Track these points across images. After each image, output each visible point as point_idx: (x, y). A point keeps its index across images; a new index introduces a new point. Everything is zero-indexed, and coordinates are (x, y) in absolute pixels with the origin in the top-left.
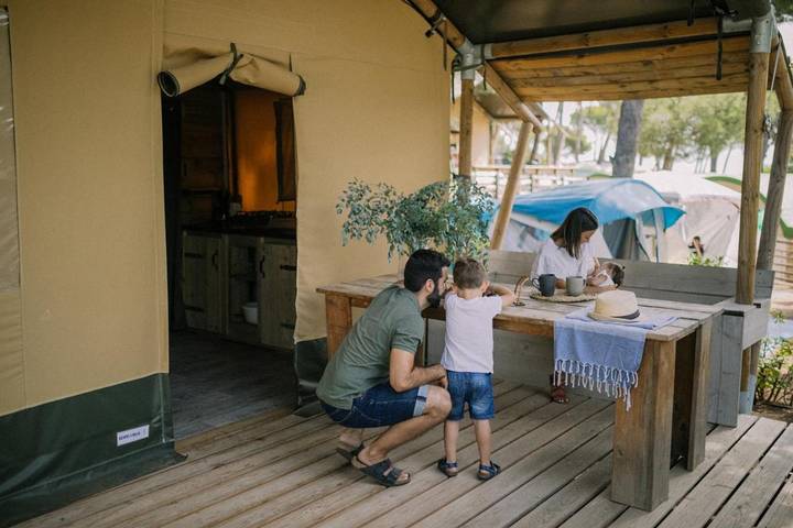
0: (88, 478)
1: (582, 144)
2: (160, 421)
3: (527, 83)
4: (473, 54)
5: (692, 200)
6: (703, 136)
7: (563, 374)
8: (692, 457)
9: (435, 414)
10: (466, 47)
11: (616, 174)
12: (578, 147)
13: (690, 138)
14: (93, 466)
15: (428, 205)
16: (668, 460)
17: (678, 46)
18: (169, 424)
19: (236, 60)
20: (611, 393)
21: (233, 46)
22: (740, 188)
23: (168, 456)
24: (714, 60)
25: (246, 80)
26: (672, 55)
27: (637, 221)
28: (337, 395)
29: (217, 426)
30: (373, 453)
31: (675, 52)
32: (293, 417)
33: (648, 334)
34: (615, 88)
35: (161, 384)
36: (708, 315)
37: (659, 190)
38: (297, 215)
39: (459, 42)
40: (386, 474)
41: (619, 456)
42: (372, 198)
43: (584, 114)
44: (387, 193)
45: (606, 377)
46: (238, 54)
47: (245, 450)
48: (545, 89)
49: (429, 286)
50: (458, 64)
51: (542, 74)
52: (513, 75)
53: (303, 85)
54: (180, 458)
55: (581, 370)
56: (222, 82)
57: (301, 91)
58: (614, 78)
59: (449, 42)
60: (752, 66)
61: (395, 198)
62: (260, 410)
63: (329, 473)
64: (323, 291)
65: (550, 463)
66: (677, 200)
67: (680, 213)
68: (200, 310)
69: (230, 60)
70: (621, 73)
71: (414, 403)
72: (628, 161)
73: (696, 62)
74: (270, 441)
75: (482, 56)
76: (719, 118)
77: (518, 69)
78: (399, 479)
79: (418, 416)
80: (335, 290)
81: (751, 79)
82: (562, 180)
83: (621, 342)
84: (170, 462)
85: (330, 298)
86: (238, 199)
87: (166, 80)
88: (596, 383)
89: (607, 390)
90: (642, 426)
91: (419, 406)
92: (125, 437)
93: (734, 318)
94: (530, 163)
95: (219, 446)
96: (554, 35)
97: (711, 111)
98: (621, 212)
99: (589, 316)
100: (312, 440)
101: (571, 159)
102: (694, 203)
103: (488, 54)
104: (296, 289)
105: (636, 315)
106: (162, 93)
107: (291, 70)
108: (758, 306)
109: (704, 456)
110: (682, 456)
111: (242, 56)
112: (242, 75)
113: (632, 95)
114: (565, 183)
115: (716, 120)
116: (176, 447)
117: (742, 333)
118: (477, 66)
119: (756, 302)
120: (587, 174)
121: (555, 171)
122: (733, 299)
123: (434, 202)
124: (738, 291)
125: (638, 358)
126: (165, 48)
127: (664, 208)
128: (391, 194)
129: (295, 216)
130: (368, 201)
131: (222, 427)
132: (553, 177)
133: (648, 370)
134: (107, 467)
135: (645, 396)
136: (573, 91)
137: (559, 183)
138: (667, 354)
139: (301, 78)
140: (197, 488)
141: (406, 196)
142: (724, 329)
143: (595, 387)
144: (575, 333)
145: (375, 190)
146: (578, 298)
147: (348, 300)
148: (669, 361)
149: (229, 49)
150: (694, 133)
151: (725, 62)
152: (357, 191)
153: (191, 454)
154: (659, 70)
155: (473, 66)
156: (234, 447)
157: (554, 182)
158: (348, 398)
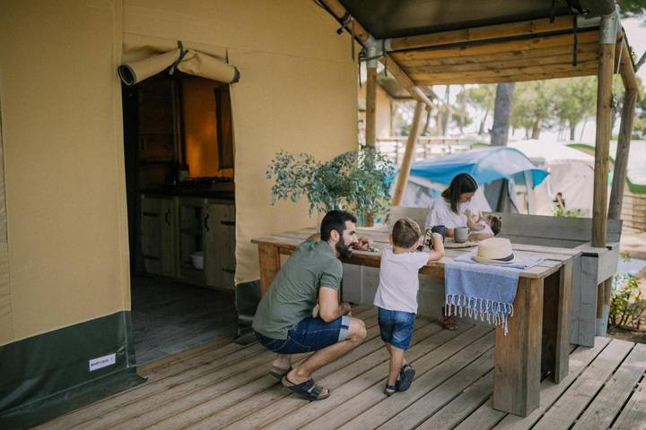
0: (66, 398)
1: (465, 118)
2: (124, 350)
3: (420, 71)
4: (377, 47)
5: (555, 164)
6: (563, 111)
7: (453, 306)
8: (558, 372)
9: (355, 339)
10: (370, 41)
11: (494, 143)
12: (462, 121)
13: (553, 114)
14: (69, 389)
15: (341, 171)
16: (539, 375)
17: (541, 39)
18: (132, 352)
19: (182, 54)
20: (491, 320)
21: (180, 44)
22: (594, 152)
23: (131, 379)
24: (570, 50)
25: (191, 71)
26: (535, 46)
27: (510, 181)
28: (274, 328)
29: (172, 353)
30: (301, 373)
32: (234, 345)
33: (520, 273)
34: (491, 73)
35: (124, 319)
36: (569, 257)
37: (528, 156)
38: (235, 181)
39: (364, 38)
40: (309, 391)
41: (501, 371)
42: (295, 165)
43: (467, 94)
44: (307, 162)
45: (487, 308)
46: (184, 50)
47: (195, 373)
48: (435, 75)
49: (335, 236)
50: (364, 55)
51: (431, 62)
52: (407, 64)
53: (237, 74)
54: (142, 381)
55: (467, 303)
56: (171, 72)
57: (236, 80)
58: (490, 65)
59: (355, 37)
60: (602, 55)
61: (314, 165)
62: (206, 340)
63: (264, 390)
64: (256, 242)
65: (444, 378)
66: (543, 163)
67: (546, 174)
68: (156, 258)
69: (178, 54)
70: (496, 61)
71: (339, 331)
72: (503, 132)
73: (556, 52)
74: (215, 364)
75: (383, 49)
76: (575, 96)
77: (413, 59)
78: (321, 395)
79: (342, 341)
80: (266, 241)
81: (601, 65)
82: (450, 148)
83: (499, 280)
84: (133, 384)
85: (262, 247)
86: (186, 168)
87: (125, 72)
88: (479, 313)
89: (488, 319)
90: (517, 348)
91: (343, 333)
92: (96, 364)
93: (591, 258)
94: (423, 135)
95: (173, 370)
97: (570, 91)
98: (498, 174)
99: (473, 259)
100: (249, 363)
102: (557, 166)
103: (388, 47)
104: (235, 241)
105: (511, 258)
106: (122, 83)
107: (228, 62)
108: (610, 248)
109: (568, 371)
110: (550, 371)
111: (187, 51)
112: (188, 67)
113: (505, 79)
114: (453, 151)
115: (573, 98)
116: (138, 371)
117: (597, 271)
118: (379, 57)
119: (608, 245)
120: (470, 143)
121: (444, 141)
122: (590, 243)
123: (345, 168)
124: (593, 236)
125: (512, 294)
126: (124, 45)
127: (533, 170)
128: (310, 162)
129: (233, 181)
130: (292, 168)
131: (175, 354)
132: (443, 146)
133: (522, 302)
134: (81, 389)
135: (520, 323)
136: (458, 76)
137: (448, 151)
138: (537, 289)
139: (235, 68)
140: (156, 404)
141: (323, 163)
142: (583, 268)
143: (479, 316)
144: (463, 273)
145: (298, 159)
146: (464, 245)
147: (276, 249)
148: (539, 295)
149: (177, 46)
150: (556, 109)
151: (580, 51)
152: (283, 160)
153: (151, 377)
154: (526, 59)
155: (376, 57)
156: (186, 370)
157: (443, 150)
158: (283, 330)
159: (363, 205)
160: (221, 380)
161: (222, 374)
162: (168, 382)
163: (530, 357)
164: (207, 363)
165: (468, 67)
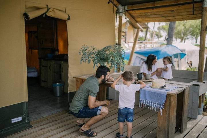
0: (2, 133)
1: (160, 35)
2: (25, 115)
3: (138, 17)
4: (122, 9)
5: (189, 51)
6: (193, 33)
7: (142, 104)
8: (182, 129)
9: (103, 114)
10: (120, 6)
11: (167, 44)
12: (159, 36)
13: (189, 34)
14: (4, 129)
15: (106, 53)
16: (174, 130)
17: (181, 6)
18: (28, 116)
19: (48, 10)
20: (156, 110)
21: (47, 6)
23: (28, 126)
24: (192, 10)
25: (52, 16)
26: (179, 8)
27: (172, 57)
28: (74, 109)
29: (44, 116)
30: (85, 127)
31: (180, 7)
32: (67, 114)
33: (167, 93)
34: (163, 18)
35: (25, 104)
36: (187, 86)
37: (179, 48)
38: (68, 55)
39: (118, 5)
40: (89, 133)
41: (159, 129)
42: (90, 50)
43: (161, 27)
44: (94, 49)
45: (155, 105)
46: (49, 8)
47: (51, 124)
48: (144, 19)
49: (103, 77)
50: (118, 12)
51: (142, 14)
52: (134, 15)
53: (69, 17)
54: (31, 126)
55: (147, 103)
56: (44, 16)
57: (69, 19)
58: (162, 15)
59: (114, 5)
60: (203, 11)
61: (96, 50)
62: (58, 112)
63: (74, 132)
64: (75, 78)
65: (140, 129)
66: (184, 51)
67: (185, 55)
68: (46, 82)
69: (46, 9)
70: (165, 14)
71: (97, 111)
72: (171, 40)
73: (187, 10)
74: (58, 121)
75: (125, 9)
77: (135, 13)
78: (93, 135)
79: (98, 115)
80: (78, 77)
81: (202, 15)
82: (153, 45)
83: (159, 95)
84: (28, 128)
85: (77, 80)
86: (58, 50)
87: (26, 15)
88: (152, 107)
89: (155, 109)
90: (166, 121)
91: (99, 112)
92: (14, 120)
93: (197, 86)
94: (144, 41)
95: (43, 123)
96: (145, 3)
97: (195, 26)
98: (168, 54)
99: (150, 87)
100: (70, 121)
101: (157, 40)
102: (190, 52)
103: (126, 9)
104: (68, 77)
105: (165, 86)
106: (25, 19)
107: (66, 13)
108: (204, 83)
109: (186, 128)
111: (50, 8)
112: (50, 14)
113: (168, 20)
114: (154, 46)
115: (196, 29)
116: (30, 123)
117: (199, 91)
118: (123, 12)
119: (203, 81)
120: (161, 44)
121: (151, 43)
122: (197, 81)
123: (108, 51)
124: (198, 78)
125: (164, 100)
126: (25, 6)
127: (181, 53)
128: (95, 49)
129: (68, 56)
130: (88, 51)
131: (45, 117)
132: (151, 44)
133: (168, 104)
134: (8, 129)
135: (167, 112)
136: (151, 19)
137: (152, 46)
138: (174, 99)
139: (68, 15)
140: (34, 136)
141: (99, 50)
142: (194, 90)
143: (152, 108)
144: (146, 92)
145: (90, 48)
146: (149, 81)
147: (82, 80)
148: (174, 101)
149: (46, 6)
150: (190, 32)
151: (195, 10)
152: (85, 48)
153: (34, 125)
154: (176, 13)
155: (122, 12)
156: (48, 123)
157: (151, 46)
158: (77, 110)
159: (113, 65)
160: (59, 127)
161: (60, 125)
162: (40, 128)
163: (170, 124)
164: (56, 121)
165: (155, 16)
